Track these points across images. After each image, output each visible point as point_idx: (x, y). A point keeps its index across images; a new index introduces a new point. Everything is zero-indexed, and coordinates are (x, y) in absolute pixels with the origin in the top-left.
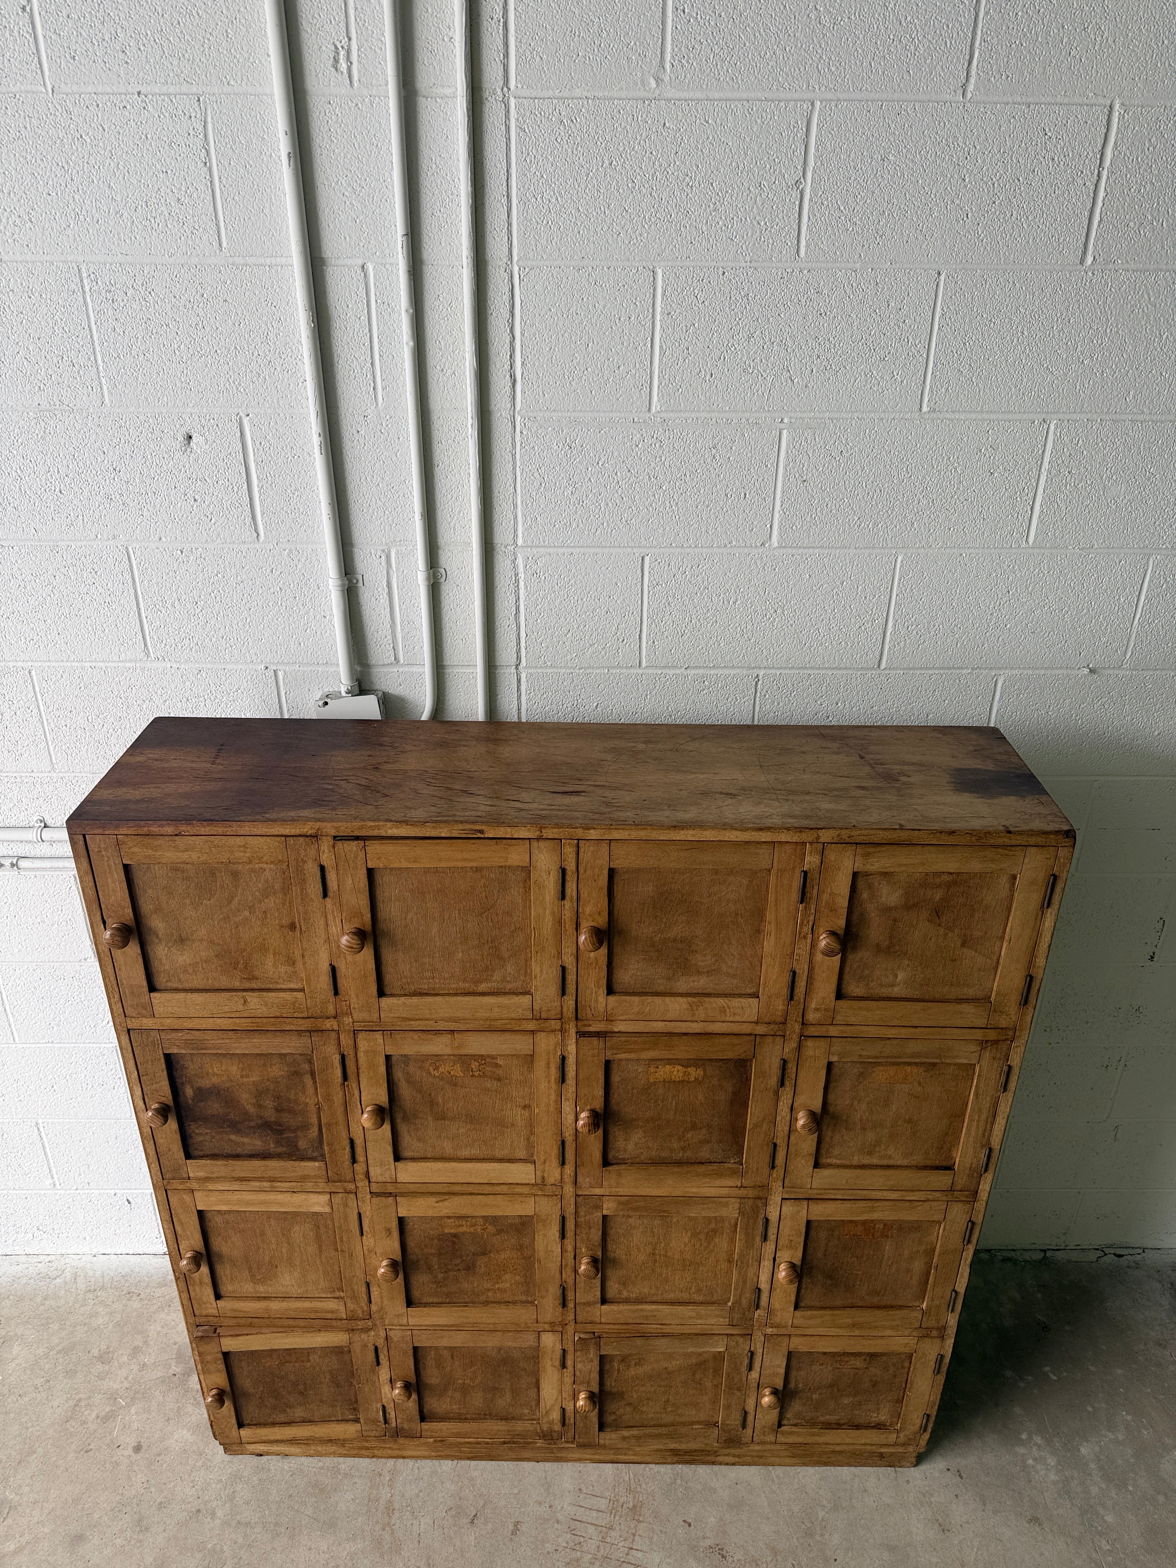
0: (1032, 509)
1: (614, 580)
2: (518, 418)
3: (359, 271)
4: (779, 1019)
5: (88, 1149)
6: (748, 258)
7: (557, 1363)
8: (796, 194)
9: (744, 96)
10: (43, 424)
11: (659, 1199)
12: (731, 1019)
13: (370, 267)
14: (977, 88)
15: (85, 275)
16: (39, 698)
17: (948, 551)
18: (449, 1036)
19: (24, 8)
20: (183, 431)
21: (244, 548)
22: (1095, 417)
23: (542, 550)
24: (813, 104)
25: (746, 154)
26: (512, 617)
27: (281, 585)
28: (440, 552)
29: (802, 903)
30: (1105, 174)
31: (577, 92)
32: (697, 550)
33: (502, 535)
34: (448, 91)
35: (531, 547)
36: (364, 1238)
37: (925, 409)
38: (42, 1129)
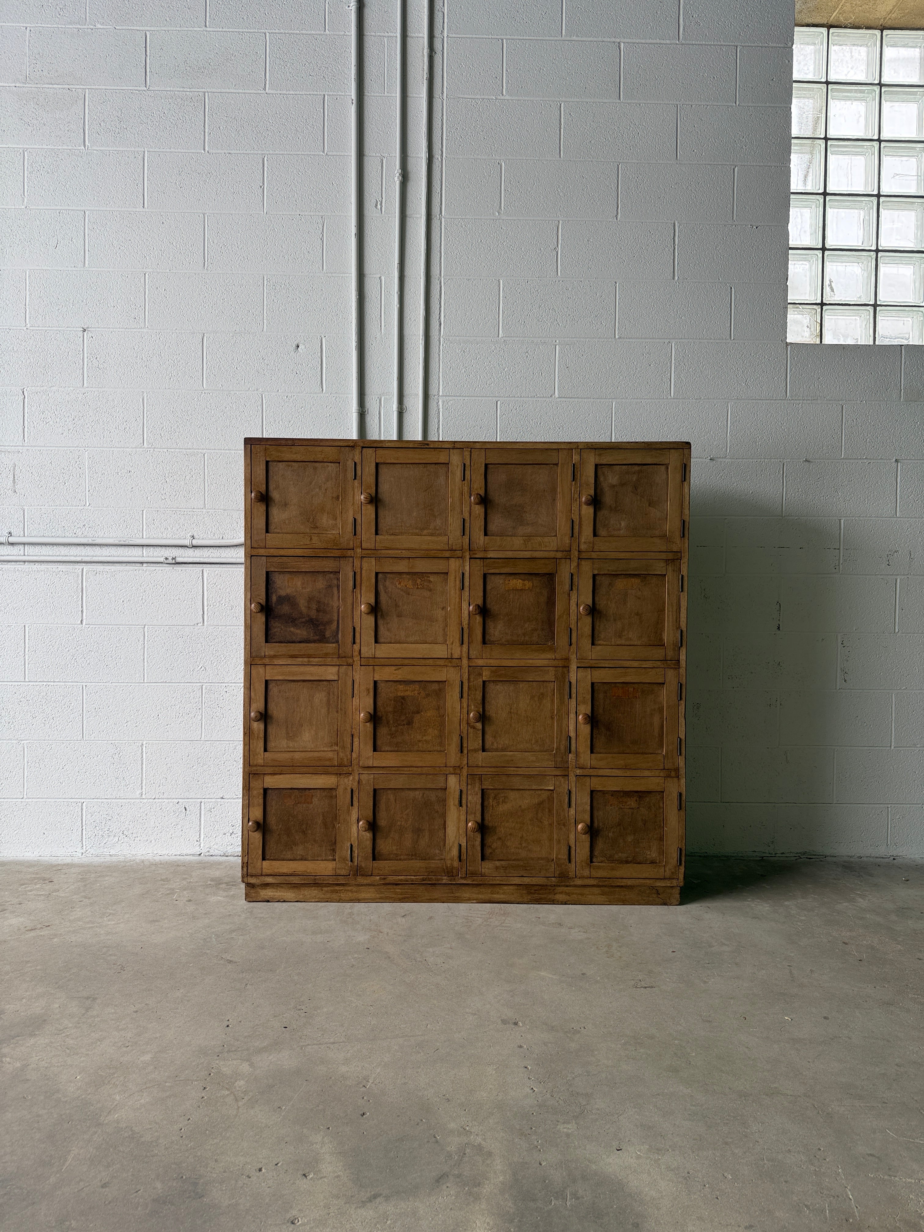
0: (670, 381)
1: (484, 412)
2: (442, 339)
3: (378, 279)
4: (568, 549)
5: (169, 765)
6: (537, 276)
7: (457, 802)
8: (555, 253)
9: (532, 219)
10: (235, 339)
11: (512, 668)
12: (544, 549)
13: (383, 278)
14: (621, 217)
15: (265, 279)
16: (206, 468)
17: (635, 400)
18: (408, 560)
19: (261, 187)
20: (296, 343)
21: (315, 396)
22: (691, 340)
23: (450, 398)
24: (559, 222)
25: (534, 238)
26: (436, 430)
27: (330, 413)
28: (404, 398)
29: (573, 481)
30: (676, 247)
31: (468, 217)
32: (521, 399)
33: (432, 391)
34: (418, 216)
35: (446, 396)
36: (354, 699)
37: (617, 337)
38: (144, 748)
